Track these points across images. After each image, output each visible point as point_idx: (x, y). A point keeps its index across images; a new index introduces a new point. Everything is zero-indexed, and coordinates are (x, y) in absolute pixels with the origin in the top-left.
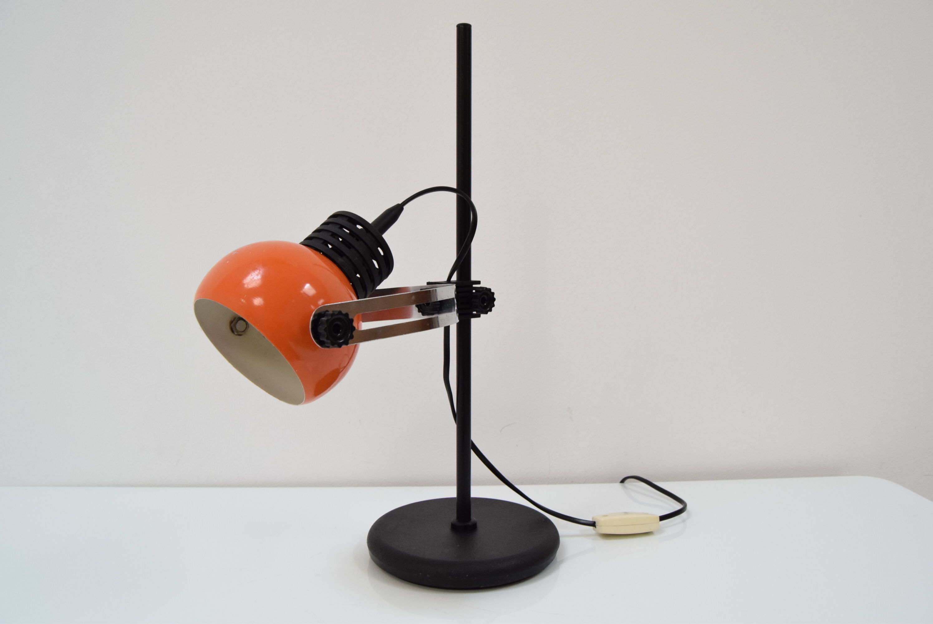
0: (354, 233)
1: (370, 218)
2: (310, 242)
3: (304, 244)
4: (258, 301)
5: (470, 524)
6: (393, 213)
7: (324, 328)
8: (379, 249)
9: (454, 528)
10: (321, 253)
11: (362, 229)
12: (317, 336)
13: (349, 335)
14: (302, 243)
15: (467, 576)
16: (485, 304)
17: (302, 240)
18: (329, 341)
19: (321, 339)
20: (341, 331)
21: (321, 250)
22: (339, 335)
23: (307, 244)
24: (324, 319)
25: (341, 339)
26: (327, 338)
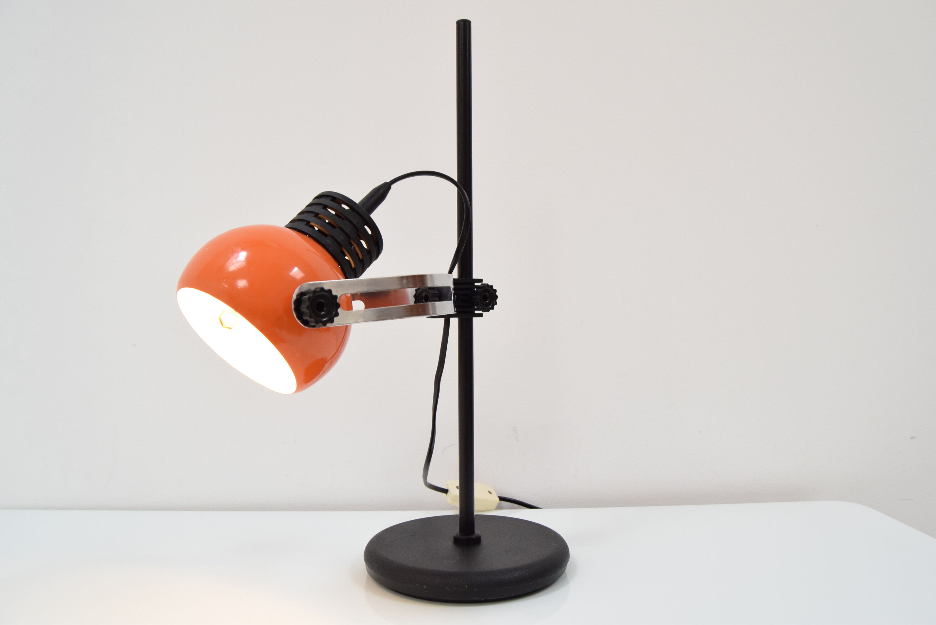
0: (340, 214)
1: (357, 197)
2: (295, 224)
3: (288, 227)
4: (242, 283)
5: (473, 537)
6: (381, 191)
7: (306, 306)
8: (366, 227)
9: (457, 541)
10: (308, 236)
11: (348, 209)
12: (300, 315)
13: (334, 313)
14: (286, 226)
15: (466, 587)
16: (487, 301)
17: (287, 223)
18: (312, 320)
19: (305, 318)
20: (325, 309)
21: (307, 232)
22: (323, 313)
23: (292, 227)
24: (307, 296)
25: (324, 318)
26: (311, 317)
